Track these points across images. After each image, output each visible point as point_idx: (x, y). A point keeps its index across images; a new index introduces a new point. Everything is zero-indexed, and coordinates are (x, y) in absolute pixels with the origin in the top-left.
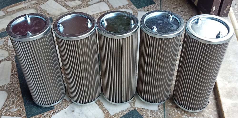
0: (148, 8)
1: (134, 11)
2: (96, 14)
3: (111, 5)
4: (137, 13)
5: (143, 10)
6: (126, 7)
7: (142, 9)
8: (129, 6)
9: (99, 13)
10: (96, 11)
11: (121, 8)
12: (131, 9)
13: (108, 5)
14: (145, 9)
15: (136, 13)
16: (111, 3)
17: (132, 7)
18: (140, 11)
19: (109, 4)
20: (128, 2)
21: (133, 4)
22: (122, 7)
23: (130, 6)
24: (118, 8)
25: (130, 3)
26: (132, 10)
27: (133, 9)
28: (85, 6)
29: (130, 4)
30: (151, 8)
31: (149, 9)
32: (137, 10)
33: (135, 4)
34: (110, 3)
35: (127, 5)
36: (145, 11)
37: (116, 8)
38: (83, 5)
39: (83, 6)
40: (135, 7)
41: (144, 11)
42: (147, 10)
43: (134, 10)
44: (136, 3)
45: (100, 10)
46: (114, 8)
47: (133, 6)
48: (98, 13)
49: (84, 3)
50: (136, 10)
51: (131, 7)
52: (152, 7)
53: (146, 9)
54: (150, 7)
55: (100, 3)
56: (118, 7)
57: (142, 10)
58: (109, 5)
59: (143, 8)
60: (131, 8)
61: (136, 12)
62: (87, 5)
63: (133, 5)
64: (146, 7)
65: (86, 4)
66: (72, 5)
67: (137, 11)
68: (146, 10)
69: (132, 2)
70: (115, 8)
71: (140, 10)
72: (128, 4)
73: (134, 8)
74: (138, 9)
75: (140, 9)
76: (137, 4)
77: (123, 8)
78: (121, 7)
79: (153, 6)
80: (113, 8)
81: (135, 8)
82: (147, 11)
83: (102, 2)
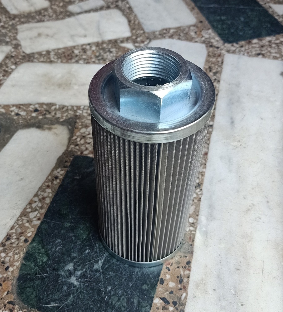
0: (262, 46)
1: (211, 49)
2: (82, 45)
3: (139, 23)
4: (223, 60)
5: (243, 49)
6: (187, 34)
7: (242, 47)
8: (196, 33)
9: (94, 43)
10: (85, 36)
11: (169, 35)
12: (204, 42)
13: (129, 21)
14: (250, 46)
15: (219, 59)
16: (139, 16)
17: (207, 36)
18: (234, 52)
19: (132, 18)
20: (197, 18)
21: (209, 26)
22: (172, 31)
23: (199, 32)
24: (157, 33)
25: (201, 22)
26: (204, 46)
27: (209, 42)
28: (54, 16)
29: (200, 25)
30: (274, 45)
31: (265, 48)
32: (222, 50)
33: (219, 26)
34: (136, 16)
35: (189, 27)
36: (250, 56)
37: (154, 33)
38: (50, 11)
39: (50, 17)
40: (217, 38)
41: (248, 53)
42: (259, 52)
43: (211, 46)
44: (223, 24)
45: (100, 34)
46: (146, 31)
47: (210, 34)
48: (89, 44)
49: (54, 7)
50: (218, 48)
51: (203, 37)
52: (276, 44)
53: (253, 47)
54: (267, 43)
55: (104, 12)
56: (160, 31)
57: (240, 51)
58: (132, 22)
59: (243, 43)
60: (203, 39)
61: (220, 55)
62: (61, 12)
63: (210, 31)
64: (255, 41)
65: (62, 10)
66: (16, 8)
67: (223, 52)
68: (253, 50)
69: (207, 19)
70: (148, 33)
71: (233, 49)
72: (194, 26)
73: (212, 41)
74: (226, 45)
75: (235, 45)
76: (224, 27)
77: (177, 37)
78: (169, 32)
79: (278, 41)
80: (144, 33)
81: (216, 40)
82: (259, 54)
83: (113, 8)
